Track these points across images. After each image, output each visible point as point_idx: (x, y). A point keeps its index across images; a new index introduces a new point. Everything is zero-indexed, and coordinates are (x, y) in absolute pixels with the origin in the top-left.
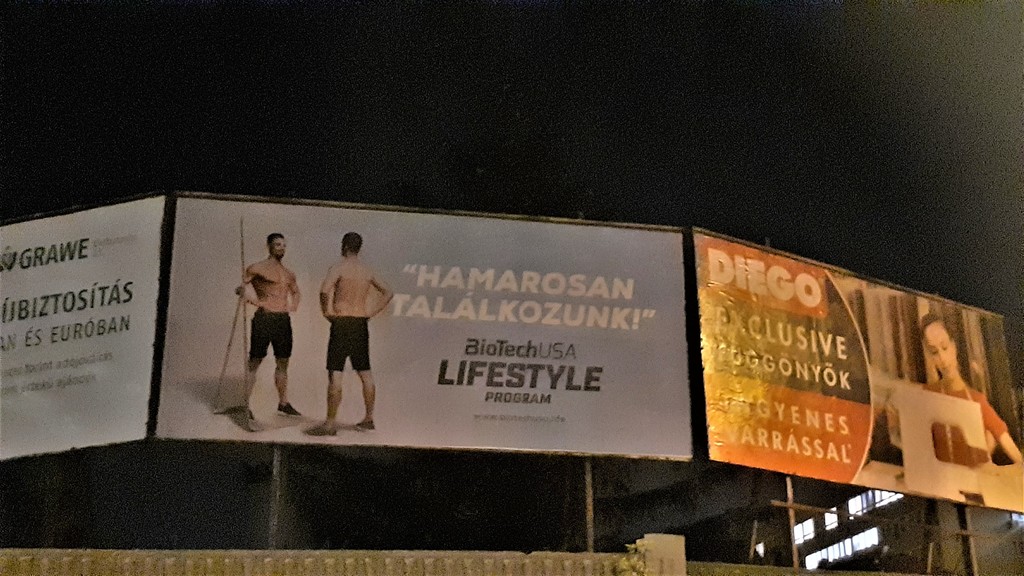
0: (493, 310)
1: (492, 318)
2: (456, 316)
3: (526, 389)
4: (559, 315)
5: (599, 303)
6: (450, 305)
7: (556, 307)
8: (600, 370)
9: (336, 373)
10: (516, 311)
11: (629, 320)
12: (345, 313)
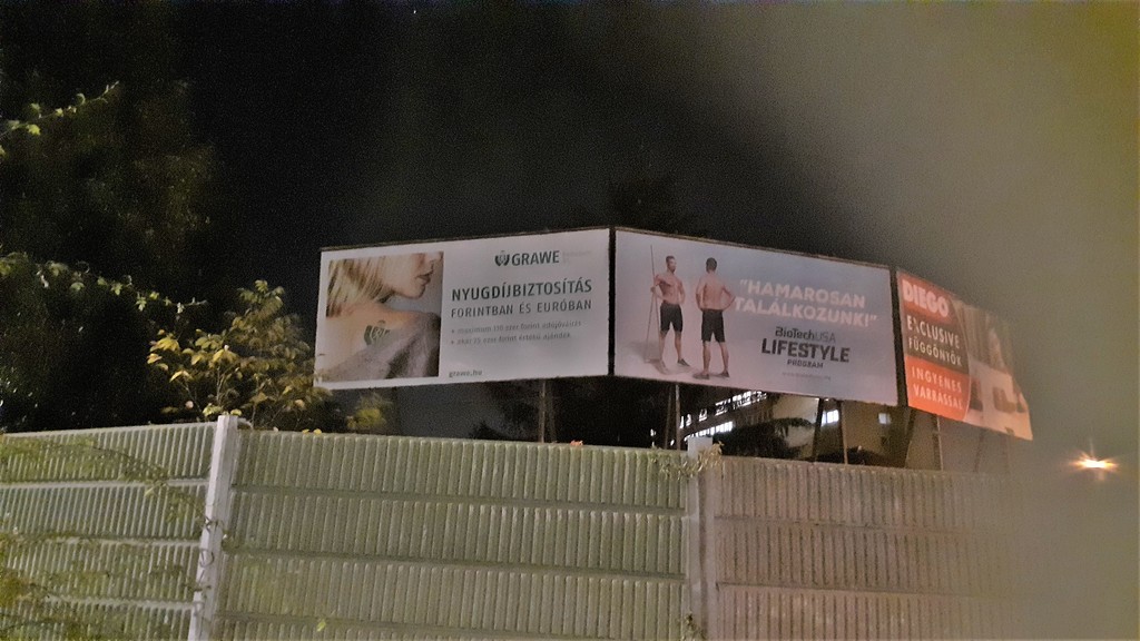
0: (790, 310)
1: (789, 315)
2: (769, 312)
3: (809, 359)
4: (826, 315)
5: (847, 309)
6: (766, 306)
7: (824, 310)
8: (848, 349)
9: (707, 343)
10: (802, 312)
11: (863, 320)
12: (709, 307)
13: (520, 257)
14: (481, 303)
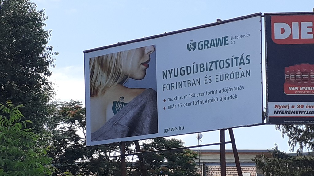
13: (203, 43)
14: (180, 79)
